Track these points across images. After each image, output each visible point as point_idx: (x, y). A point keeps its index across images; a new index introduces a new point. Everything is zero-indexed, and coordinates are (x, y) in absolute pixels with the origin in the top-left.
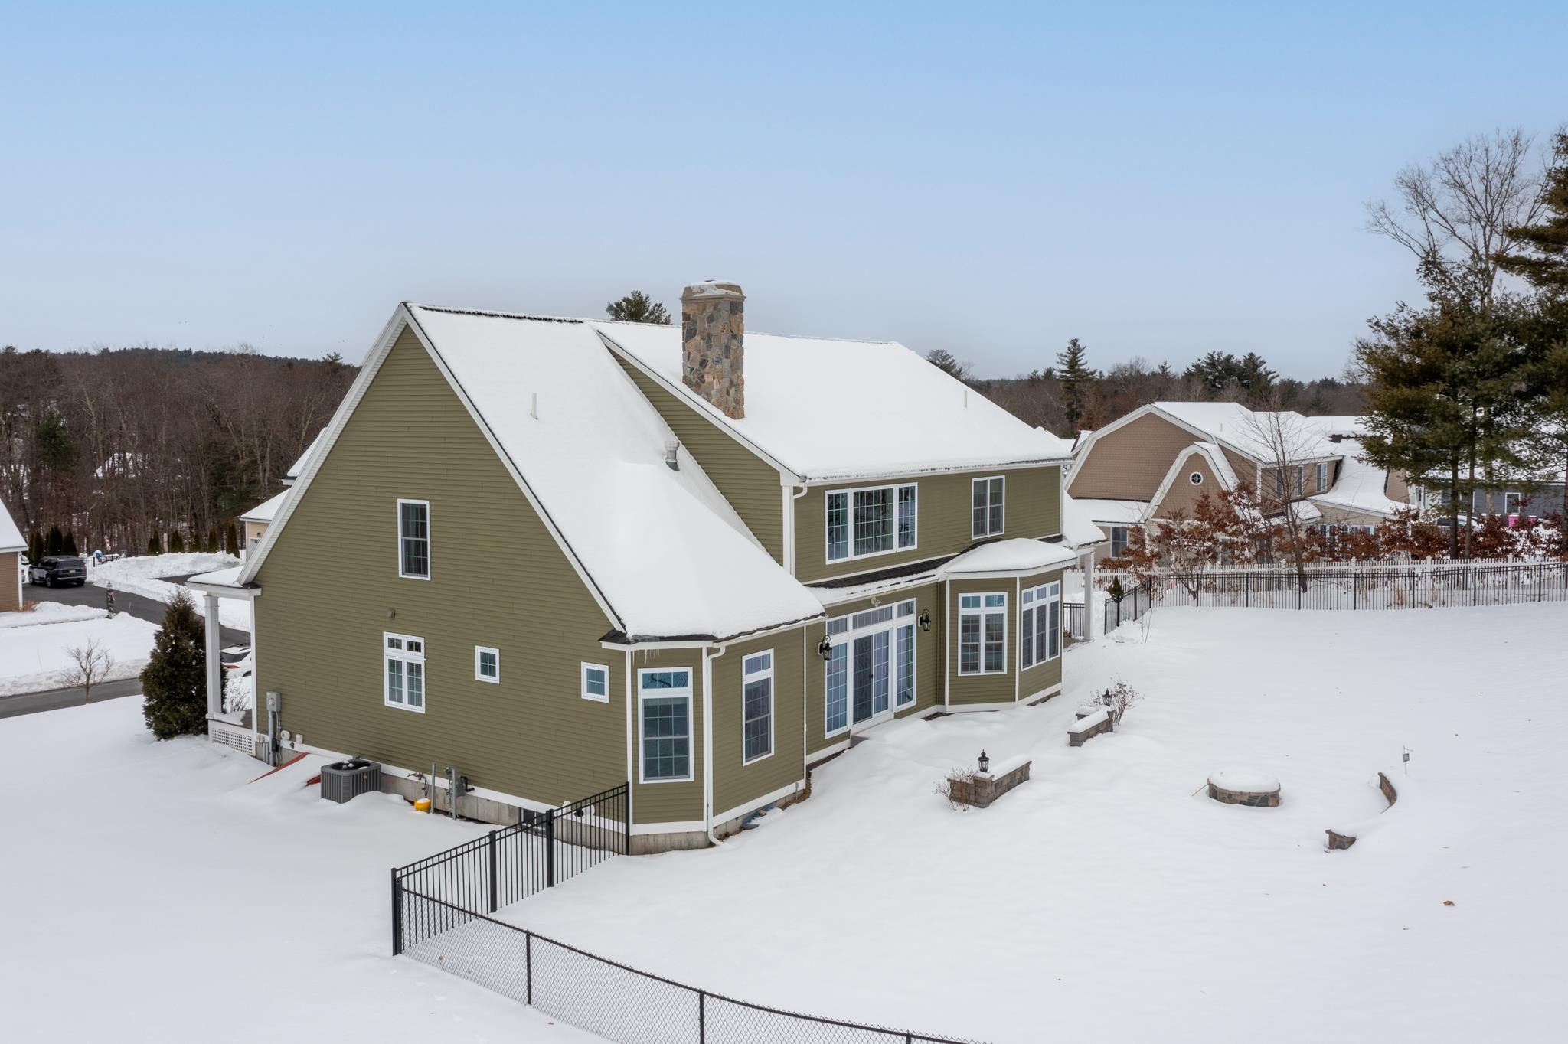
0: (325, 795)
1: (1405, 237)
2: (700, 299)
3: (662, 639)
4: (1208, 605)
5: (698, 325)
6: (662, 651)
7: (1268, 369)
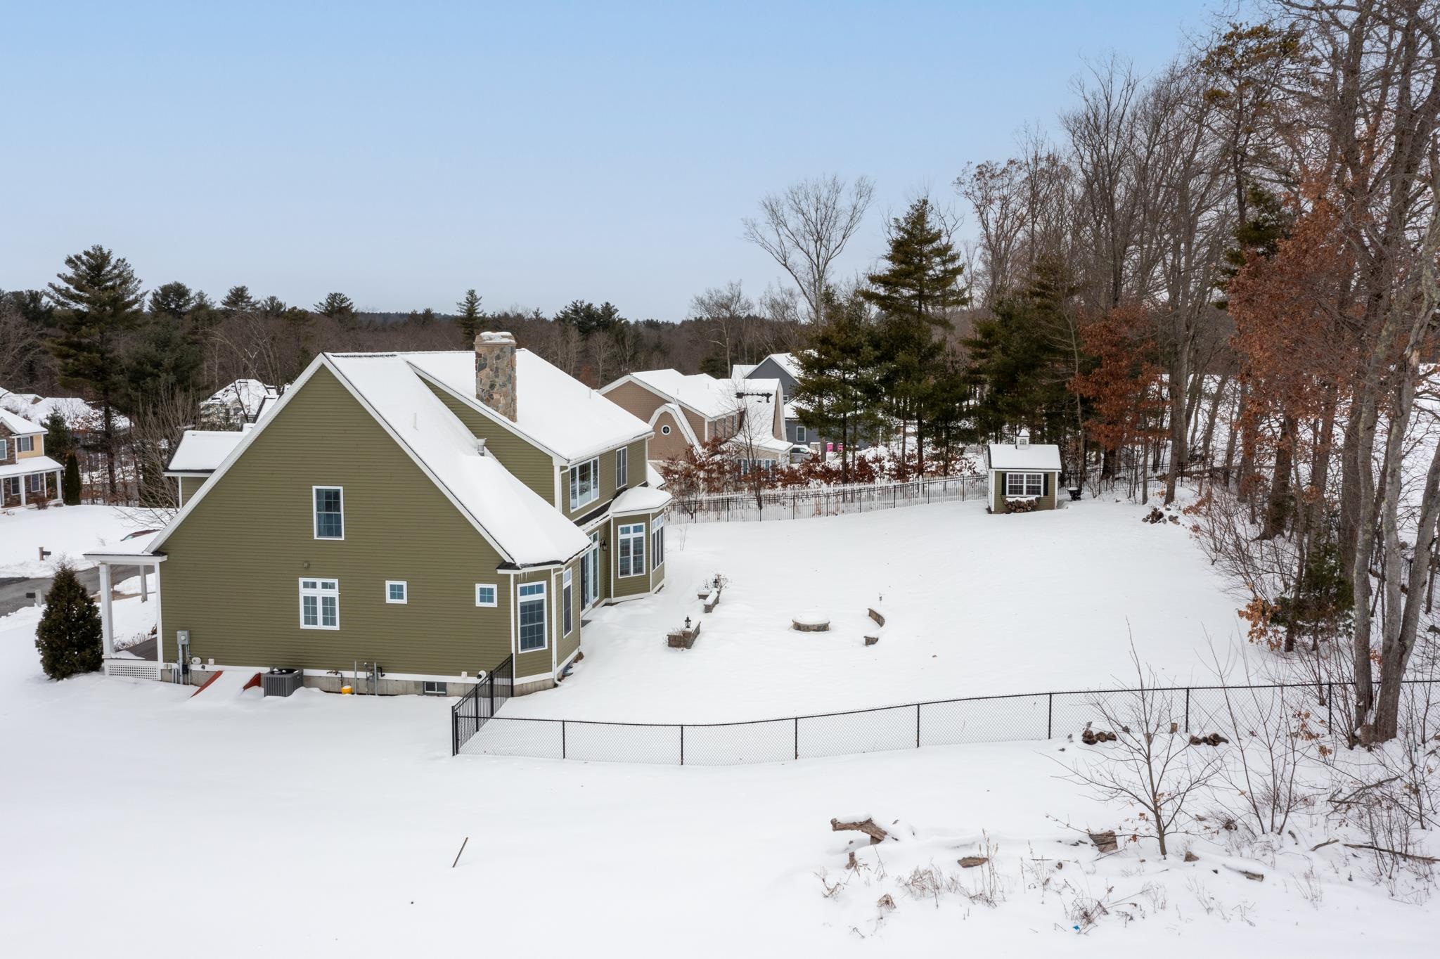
0: (267, 693)
1: (768, 246)
2: (490, 344)
3: (535, 565)
4: (703, 522)
5: (488, 362)
6: (535, 572)
7: (620, 317)
